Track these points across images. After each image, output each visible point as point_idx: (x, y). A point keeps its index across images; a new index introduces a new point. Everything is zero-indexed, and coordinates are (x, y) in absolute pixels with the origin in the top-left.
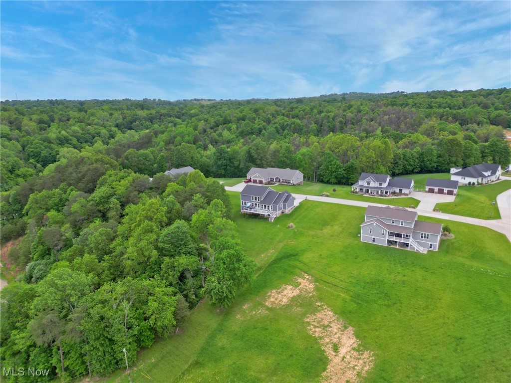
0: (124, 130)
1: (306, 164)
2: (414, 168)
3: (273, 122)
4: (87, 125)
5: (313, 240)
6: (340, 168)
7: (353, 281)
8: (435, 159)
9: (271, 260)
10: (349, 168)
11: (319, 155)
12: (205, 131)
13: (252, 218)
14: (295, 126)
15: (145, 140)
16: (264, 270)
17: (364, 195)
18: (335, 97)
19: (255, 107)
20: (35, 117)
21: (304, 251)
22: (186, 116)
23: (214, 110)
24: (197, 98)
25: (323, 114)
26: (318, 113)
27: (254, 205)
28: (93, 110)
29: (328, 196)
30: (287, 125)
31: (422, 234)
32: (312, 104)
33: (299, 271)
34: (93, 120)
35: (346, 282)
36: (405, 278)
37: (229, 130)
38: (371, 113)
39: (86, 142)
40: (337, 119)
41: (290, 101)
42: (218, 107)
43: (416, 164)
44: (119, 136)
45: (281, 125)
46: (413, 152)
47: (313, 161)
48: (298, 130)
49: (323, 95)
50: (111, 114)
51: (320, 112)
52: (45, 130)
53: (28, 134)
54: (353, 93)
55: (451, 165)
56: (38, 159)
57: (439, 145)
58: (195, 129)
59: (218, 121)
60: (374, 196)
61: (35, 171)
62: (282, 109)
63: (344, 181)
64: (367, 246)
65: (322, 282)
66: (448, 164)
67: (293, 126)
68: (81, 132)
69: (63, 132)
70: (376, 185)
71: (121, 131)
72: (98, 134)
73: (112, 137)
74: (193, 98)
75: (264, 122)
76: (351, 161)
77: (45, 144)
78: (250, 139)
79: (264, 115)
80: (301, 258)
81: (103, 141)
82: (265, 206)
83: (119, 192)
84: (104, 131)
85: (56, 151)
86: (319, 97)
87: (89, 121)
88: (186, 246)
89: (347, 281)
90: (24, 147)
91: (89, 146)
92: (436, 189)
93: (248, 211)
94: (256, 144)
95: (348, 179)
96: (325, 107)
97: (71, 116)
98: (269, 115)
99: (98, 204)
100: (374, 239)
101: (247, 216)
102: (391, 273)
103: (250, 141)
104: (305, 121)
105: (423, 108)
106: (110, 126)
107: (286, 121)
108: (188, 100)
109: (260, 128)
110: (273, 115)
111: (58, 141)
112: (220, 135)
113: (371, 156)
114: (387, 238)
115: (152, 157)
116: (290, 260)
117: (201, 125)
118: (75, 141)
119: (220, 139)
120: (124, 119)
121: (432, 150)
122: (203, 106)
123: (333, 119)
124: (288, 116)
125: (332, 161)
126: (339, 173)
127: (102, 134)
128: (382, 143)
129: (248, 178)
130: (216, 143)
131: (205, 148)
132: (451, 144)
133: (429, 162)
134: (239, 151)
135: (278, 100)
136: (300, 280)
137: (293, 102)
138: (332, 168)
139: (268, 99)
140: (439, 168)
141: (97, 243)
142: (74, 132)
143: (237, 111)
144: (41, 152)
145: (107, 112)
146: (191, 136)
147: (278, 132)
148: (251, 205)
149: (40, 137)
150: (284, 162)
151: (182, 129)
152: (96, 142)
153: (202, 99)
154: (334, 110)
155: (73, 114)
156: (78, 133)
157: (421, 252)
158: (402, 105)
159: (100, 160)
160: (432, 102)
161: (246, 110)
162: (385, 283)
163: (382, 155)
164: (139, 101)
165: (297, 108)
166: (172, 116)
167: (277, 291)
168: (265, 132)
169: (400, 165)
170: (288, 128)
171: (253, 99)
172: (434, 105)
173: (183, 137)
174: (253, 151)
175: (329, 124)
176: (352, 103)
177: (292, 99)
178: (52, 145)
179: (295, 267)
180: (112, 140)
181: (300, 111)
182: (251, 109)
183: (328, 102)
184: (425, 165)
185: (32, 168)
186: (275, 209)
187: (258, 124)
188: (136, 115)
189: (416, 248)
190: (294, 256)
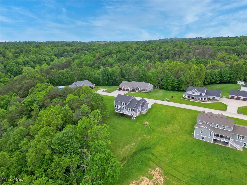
0: (59, 57)
1: (154, 79)
2: (216, 81)
3: (135, 53)
4: (39, 55)
5: (161, 135)
6: (174, 81)
7: (193, 176)
8: (228, 76)
9: (133, 152)
10: (180, 81)
11: (162, 73)
12: (99, 58)
13: (122, 116)
14: (147, 55)
15: (67, 63)
16: (128, 161)
17: (191, 100)
18: (167, 40)
19: (127, 45)
20: (13, 50)
21: (155, 145)
22: (91, 50)
23: (105, 47)
24: (98, 41)
25: (162, 49)
26: (160, 48)
27: (123, 108)
28: (43, 47)
29: (168, 101)
30: (143, 55)
31: (239, 136)
32: (156, 44)
33: (152, 163)
34: (43, 52)
35: (187, 177)
36: (232, 175)
37: (112, 58)
38: (188, 49)
39: (38, 63)
40: (170, 52)
41: (145, 42)
42: (108, 45)
43: (217, 78)
44: (56, 60)
45: (140, 55)
46: (215, 71)
47: (158, 77)
48: (149, 58)
49: (161, 39)
50: (53, 49)
51: (161, 48)
52: (17, 57)
53: (9, 59)
54: (176, 38)
55: (237, 79)
56: (12, 73)
57: (231, 67)
58: (94, 57)
59: (107, 53)
60: (197, 101)
61: (10, 80)
62: (140, 46)
63: (176, 89)
64: (199, 142)
65: (169, 175)
66: (236, 78)
67: (146, 55)
68: (36, 58)
69: (26, 59)
70: (199, 94)
71: (57, 58)
72: (45, 59)
73: (52, 61)
74: (96, 41)
75: (131, 53)
76: (181, 77)
77: (16, 65)
78: (123, 62)
79: (131, 49)
80: (153, 151)
81: (47, 63)
82: (130, 109)
83: (39, 99)
84: (48, 58)
85: (22, 68)
86: (159, 40)
87: (41, 53)
88: (71, 146)
89: (188, 175)
90: (5, 67)
91: (40, 66)
92: (236, 97)
93: (119, 112)
94: (126, 67)
95: (179, 88)
96: (163, 45)
97: (31, 50)
98: (133, 50)
99: (27, 106)
100: (203, 137)
101: (118, 114)
102: (220, 169)
103: (123, 64)
104: (153, 53)
105: (215, 46)
106: (52, 55)
107: (142, 53)
108: (94, 42)
109: (128, 57)
110: (135, 49)
111: (23, 63)
112: (107, 60)
113: (192, 75)
114: (213, 137)
115: (66, 74)
116: (145, 153)
117: (97, 55)
118: (32, 63)
119: (107, 63)
120: (59, 51)
121: (227, 70)
122: (100, 45)
123: (168, 52)
124: (143, 50)
125: (170, 77)
126: (173, 84)
127: (47, 59)
128: (199, 67)
129: (120, 87)
130: (105, 65)
131: (99, 68)
132: (238, 67)
133: (225, 77)
134: (116, 71)
135: (138, 42)
136: (153, 172)
137: (146, 43)
138: (169, 81)
139: (133, 41)
140: (230, 81)
141: (14, 139)
142: (32, 58)
143: (117, 48)
144: (14, 69)
145: (50, 48)
146: (91, 61)
147: (138, 59)
148: (121, 108)
149: (13, 61)
150: (142, 77)
151: (86, 57)
152: (43, 63)
153: (101, 41)
154: (168, 47)
155: (33, 49)
156: (34, 59)
157: (239, 149)
158: (204, 44)
159: (34, 77)
160: (219, 42)
161: (122, 47)
162: (217, 180)
163: (199, 74)
164: (69, 42)
165: (148, 46)
166: (84, 50)
167: (136, 182)
168: (131, 59)
169: (208, 79)
170: (143, 57)
171: (126, 41)
172: (221, 44)
173: (87, 62)
174: (124, 71)
175: (166, 55)
176: (177, 43)
177: (145, 41)
178: (20, 65)
179: (149, 159)
180: (52, 62)
181: (150, 48)
182: (124, 46)
183: (164, 43)
184: (222, 79)
185: (8, 77)
186: (136, 111)
187: (128, 54)
188: (66, 50)
189: (235, 146)
190: (148, 149)
